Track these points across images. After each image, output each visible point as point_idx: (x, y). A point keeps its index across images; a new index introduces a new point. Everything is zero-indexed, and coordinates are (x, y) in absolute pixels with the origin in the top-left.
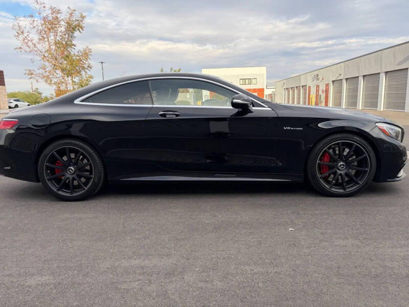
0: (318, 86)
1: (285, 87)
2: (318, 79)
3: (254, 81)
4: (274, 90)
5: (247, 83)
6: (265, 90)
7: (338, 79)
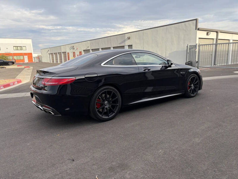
0: (74, 53)
1: (49, 52)
2: (74, 49)
3: (24, 48)
4: (40, 54)
5: (19, 49)
6: (33, 54)
7: (87, 49)
